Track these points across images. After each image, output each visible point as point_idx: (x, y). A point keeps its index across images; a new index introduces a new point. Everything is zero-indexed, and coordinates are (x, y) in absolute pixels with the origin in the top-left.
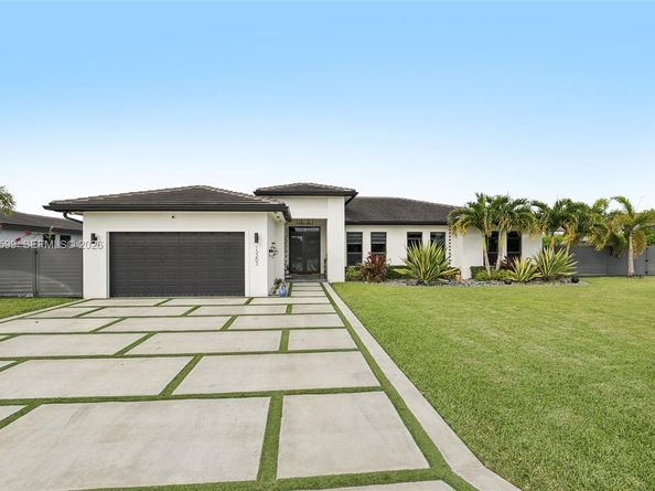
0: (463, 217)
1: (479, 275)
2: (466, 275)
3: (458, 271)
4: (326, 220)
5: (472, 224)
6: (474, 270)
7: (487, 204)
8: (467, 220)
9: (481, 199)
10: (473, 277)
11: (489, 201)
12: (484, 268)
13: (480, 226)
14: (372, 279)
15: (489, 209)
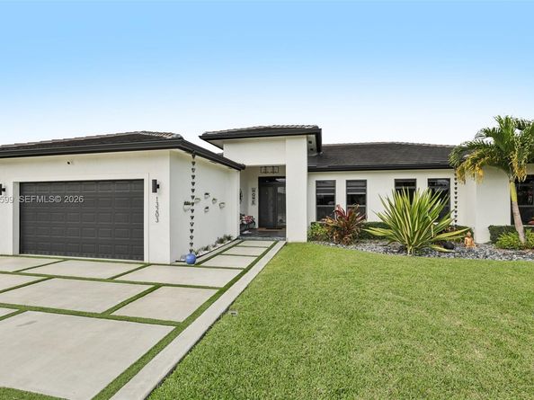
0: (476, 154)
1: (503, 239)
2: (482, 237)
3: (469, 232)
4: (284, 166)
5: (491, 163)
6: (495, 232)
7: (517, 132)
8: (482, 156)
9: (506, 123)
10: (494, 240)
11: (521, 126)
12: (511, 229)
13: (505, 166)
14: (340, 240)
15: (522, 139)
